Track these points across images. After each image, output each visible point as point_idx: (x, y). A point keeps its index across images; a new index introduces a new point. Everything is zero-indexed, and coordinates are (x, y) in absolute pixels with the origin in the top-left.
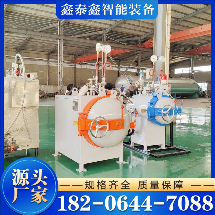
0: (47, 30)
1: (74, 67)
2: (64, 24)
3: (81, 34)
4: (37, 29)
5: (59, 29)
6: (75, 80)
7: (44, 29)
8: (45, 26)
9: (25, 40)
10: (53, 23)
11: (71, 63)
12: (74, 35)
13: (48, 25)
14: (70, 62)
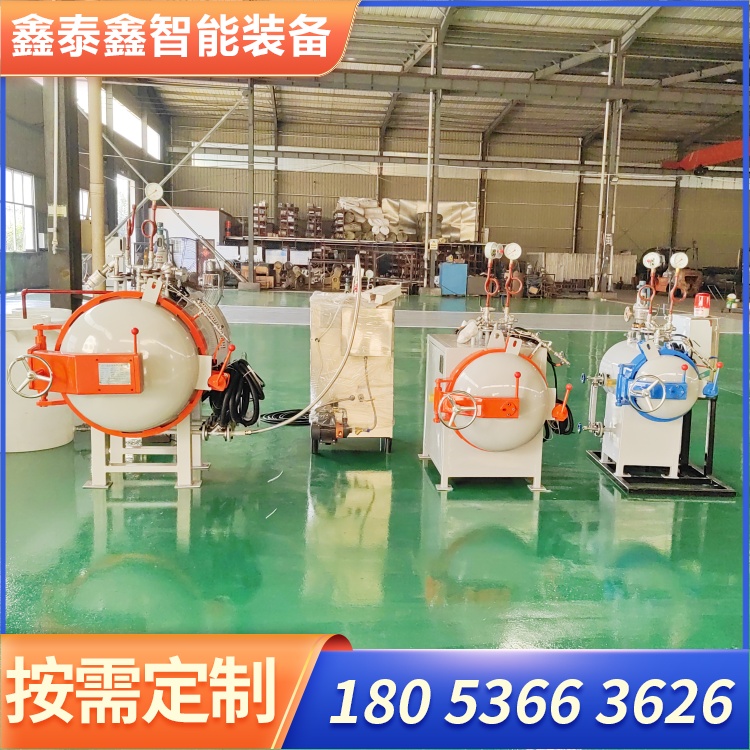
1: (673, 184)
11: (662, 171)
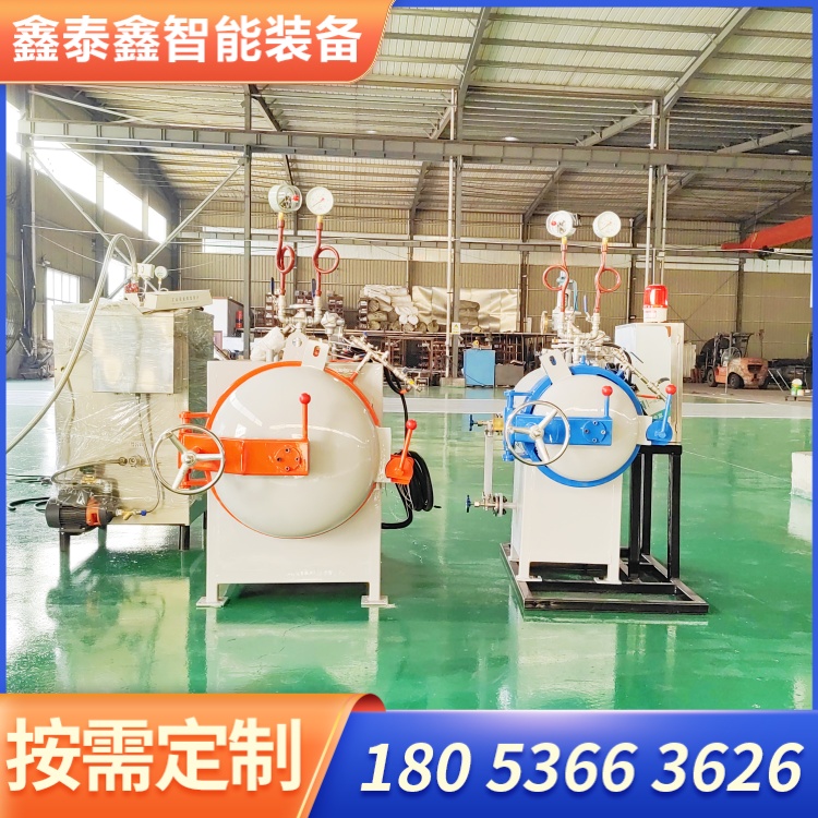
0: (619, 134)
2: (675, 107)
3: (760, 136)
4: (585, 137)
5: (657, 125)
6: (738, 323)
7: (607, 133)
8: (612, 123)
9: (546, 182)
10: (635, 108)
11: (723, 254)
12: (732, 144)
13: (623, 118)
14: (719, 248)
